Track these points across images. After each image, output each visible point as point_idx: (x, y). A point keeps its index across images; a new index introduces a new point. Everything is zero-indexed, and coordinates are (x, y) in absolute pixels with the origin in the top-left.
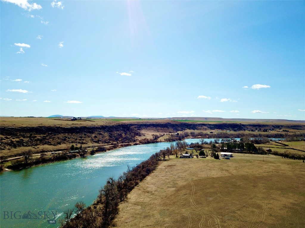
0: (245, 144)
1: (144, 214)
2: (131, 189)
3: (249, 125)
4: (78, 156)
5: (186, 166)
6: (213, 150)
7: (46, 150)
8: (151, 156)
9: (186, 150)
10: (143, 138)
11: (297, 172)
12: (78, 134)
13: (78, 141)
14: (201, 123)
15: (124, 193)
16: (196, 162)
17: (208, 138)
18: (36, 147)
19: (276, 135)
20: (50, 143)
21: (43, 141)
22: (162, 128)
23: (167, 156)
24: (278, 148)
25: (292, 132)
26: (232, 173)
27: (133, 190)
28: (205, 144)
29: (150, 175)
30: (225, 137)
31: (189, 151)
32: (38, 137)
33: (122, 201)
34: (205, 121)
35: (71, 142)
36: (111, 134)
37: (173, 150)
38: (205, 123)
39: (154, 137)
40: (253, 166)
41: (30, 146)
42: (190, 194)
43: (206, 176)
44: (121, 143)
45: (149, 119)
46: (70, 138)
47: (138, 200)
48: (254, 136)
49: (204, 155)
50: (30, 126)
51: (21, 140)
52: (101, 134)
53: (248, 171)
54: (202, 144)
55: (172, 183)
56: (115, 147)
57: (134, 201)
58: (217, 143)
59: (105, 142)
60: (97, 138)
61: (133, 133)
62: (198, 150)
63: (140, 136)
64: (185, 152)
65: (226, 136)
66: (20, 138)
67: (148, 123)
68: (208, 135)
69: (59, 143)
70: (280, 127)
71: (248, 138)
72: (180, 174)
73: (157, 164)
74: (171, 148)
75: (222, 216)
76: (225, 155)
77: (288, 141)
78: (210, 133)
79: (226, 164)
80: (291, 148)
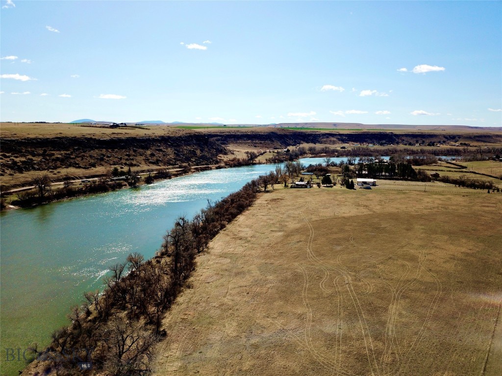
0: (398, 165)
1: (234, 270)
2: (214, 234)
3: (406, 134)
4: (125, 185)
5: (301, 201)
6: (345, 174)
7: (72, 176)
8: (244, 185)
9: (301, 176)
10: (231, 157)
11: (476, 208)
12: (124, 150)
13: (124, 161)
14: (327, 132)
15: (203, 240)
16: (316, 193)
17: (338, 156)
18: (55, 171)
19: (448, 151)
20: (78, 164)
21: (66, 162)
22: (262, 142)
23: (270, 185)
24: (450, 171)
25: (476, 146)
26: (374, 210)
27: (216, 236)
28: (332, 166)
29: (243, 213)
30: (365, 155)
31: (305, 178)
32: (58, 154)
33: (201, 252)
34: (334, 129)
35: (112, 162)
36: (178, 151)
37: (280, 176)
38: (334, 132)
39: (249, 156)
40: (408, 199)
41: (45, 170)
42: (306, 241)
43: (332, 214)
44: (195, 165)
45: (239, 126)
46: (110, 157)
47: (225, 251)
48: (413, 153)
49: (330, 182)
50: (41, 137)
51: (29, 159)
52: (161, 150)
53: (399, 206)
54: (328, 165)
55: (278, 225)
56: (185, 172)
57: (219, 251)
58: (352, 164)
59: (168, 163)
60: (155, 157)
61: (214, 149)
62: (321, 175)
63: (226, 154)
64: (299, 179)
65: (367, 153)
66: (28, 157)
67: (239, 133)
68: (337, 151)
69: (94, 166)
70: (457, 138)
71: (403, 156)
72: (290, 212)
73: (254, 197)
74: (277, 173)
75: (355, 271)
76: (365, 183)
77: (466, 161)
78: (341, 148)
79: (364, 197)
80: (470, 172)
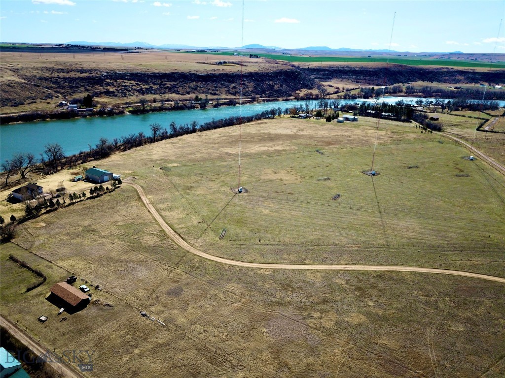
7: (171, 99)
12: (214, 83)
13: (210, 91)
18: (163, 95)
20: (179, 91)
21: (172, 90)
32: (169, 84)
35: (201, 91)
41: (157, 94)
46: (202, 88)
50: (162, 72)
51: (151, 87)
52: (244, 84)
59: (243, 94)
60: (235, 89)
66: (150, 85)
69: (188, 93)
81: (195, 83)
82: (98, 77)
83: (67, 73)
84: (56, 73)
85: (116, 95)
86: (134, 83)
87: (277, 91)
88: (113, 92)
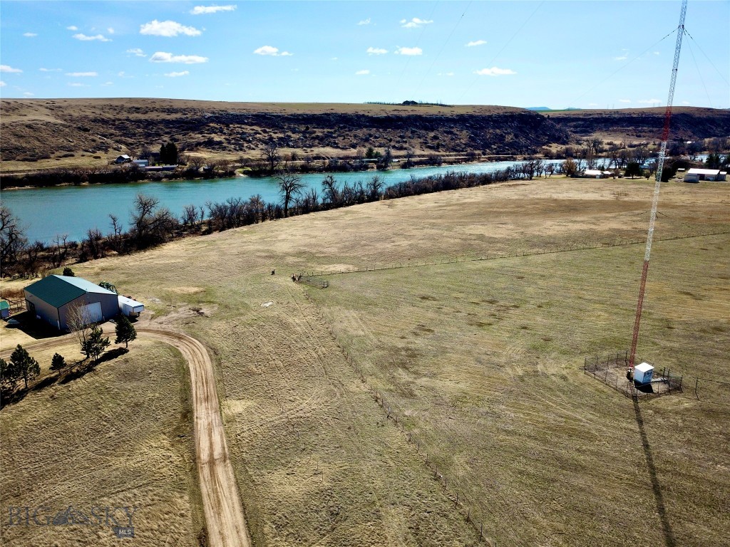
7: (324, 156)
12: (399, 131)
13: (392, 144)
20: (337, 144)
32: (319, 132)
36: (476, 135)
41: (298, 147)
46: (378, 138)
51: (288, 136)
52: (451, 133)
59: (452, 149)
60: (437, 141)
66: (287, 133)
69: (354, 146)
81: (365, 129)
82: (196, 120)
83: (144, 113)
84: (125, 113)
85: (225, 147)
86: (259, 129)
87: (511, 145)
88: (220, 143)
